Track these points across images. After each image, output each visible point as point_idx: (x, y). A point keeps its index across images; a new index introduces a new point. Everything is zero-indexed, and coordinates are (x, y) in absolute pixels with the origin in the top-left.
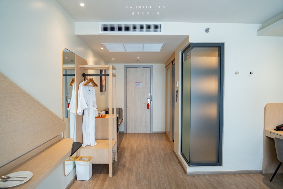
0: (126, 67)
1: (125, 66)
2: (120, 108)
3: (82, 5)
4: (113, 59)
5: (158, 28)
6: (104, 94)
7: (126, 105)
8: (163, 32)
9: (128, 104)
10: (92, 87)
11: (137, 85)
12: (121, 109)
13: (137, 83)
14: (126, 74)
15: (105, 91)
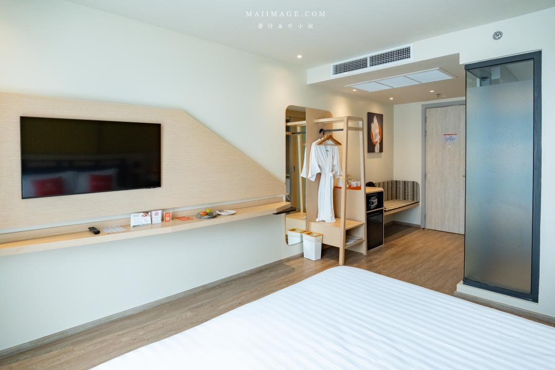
0: (425, 109)
1: (422, 105)
2: (413, 182)
3: (300, 57)
4: (391, 99)
5: (405, 53)
6: (381, 157)
7: (425, 176)
8: (414, 58)
9: (429, 176)
10: (334, 146)
11: (446, 140)
12: (415, 183)
13: (448, 136)
14: (425, 119)
15: (381, 150)
